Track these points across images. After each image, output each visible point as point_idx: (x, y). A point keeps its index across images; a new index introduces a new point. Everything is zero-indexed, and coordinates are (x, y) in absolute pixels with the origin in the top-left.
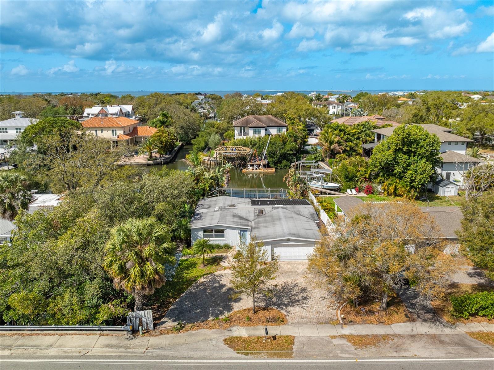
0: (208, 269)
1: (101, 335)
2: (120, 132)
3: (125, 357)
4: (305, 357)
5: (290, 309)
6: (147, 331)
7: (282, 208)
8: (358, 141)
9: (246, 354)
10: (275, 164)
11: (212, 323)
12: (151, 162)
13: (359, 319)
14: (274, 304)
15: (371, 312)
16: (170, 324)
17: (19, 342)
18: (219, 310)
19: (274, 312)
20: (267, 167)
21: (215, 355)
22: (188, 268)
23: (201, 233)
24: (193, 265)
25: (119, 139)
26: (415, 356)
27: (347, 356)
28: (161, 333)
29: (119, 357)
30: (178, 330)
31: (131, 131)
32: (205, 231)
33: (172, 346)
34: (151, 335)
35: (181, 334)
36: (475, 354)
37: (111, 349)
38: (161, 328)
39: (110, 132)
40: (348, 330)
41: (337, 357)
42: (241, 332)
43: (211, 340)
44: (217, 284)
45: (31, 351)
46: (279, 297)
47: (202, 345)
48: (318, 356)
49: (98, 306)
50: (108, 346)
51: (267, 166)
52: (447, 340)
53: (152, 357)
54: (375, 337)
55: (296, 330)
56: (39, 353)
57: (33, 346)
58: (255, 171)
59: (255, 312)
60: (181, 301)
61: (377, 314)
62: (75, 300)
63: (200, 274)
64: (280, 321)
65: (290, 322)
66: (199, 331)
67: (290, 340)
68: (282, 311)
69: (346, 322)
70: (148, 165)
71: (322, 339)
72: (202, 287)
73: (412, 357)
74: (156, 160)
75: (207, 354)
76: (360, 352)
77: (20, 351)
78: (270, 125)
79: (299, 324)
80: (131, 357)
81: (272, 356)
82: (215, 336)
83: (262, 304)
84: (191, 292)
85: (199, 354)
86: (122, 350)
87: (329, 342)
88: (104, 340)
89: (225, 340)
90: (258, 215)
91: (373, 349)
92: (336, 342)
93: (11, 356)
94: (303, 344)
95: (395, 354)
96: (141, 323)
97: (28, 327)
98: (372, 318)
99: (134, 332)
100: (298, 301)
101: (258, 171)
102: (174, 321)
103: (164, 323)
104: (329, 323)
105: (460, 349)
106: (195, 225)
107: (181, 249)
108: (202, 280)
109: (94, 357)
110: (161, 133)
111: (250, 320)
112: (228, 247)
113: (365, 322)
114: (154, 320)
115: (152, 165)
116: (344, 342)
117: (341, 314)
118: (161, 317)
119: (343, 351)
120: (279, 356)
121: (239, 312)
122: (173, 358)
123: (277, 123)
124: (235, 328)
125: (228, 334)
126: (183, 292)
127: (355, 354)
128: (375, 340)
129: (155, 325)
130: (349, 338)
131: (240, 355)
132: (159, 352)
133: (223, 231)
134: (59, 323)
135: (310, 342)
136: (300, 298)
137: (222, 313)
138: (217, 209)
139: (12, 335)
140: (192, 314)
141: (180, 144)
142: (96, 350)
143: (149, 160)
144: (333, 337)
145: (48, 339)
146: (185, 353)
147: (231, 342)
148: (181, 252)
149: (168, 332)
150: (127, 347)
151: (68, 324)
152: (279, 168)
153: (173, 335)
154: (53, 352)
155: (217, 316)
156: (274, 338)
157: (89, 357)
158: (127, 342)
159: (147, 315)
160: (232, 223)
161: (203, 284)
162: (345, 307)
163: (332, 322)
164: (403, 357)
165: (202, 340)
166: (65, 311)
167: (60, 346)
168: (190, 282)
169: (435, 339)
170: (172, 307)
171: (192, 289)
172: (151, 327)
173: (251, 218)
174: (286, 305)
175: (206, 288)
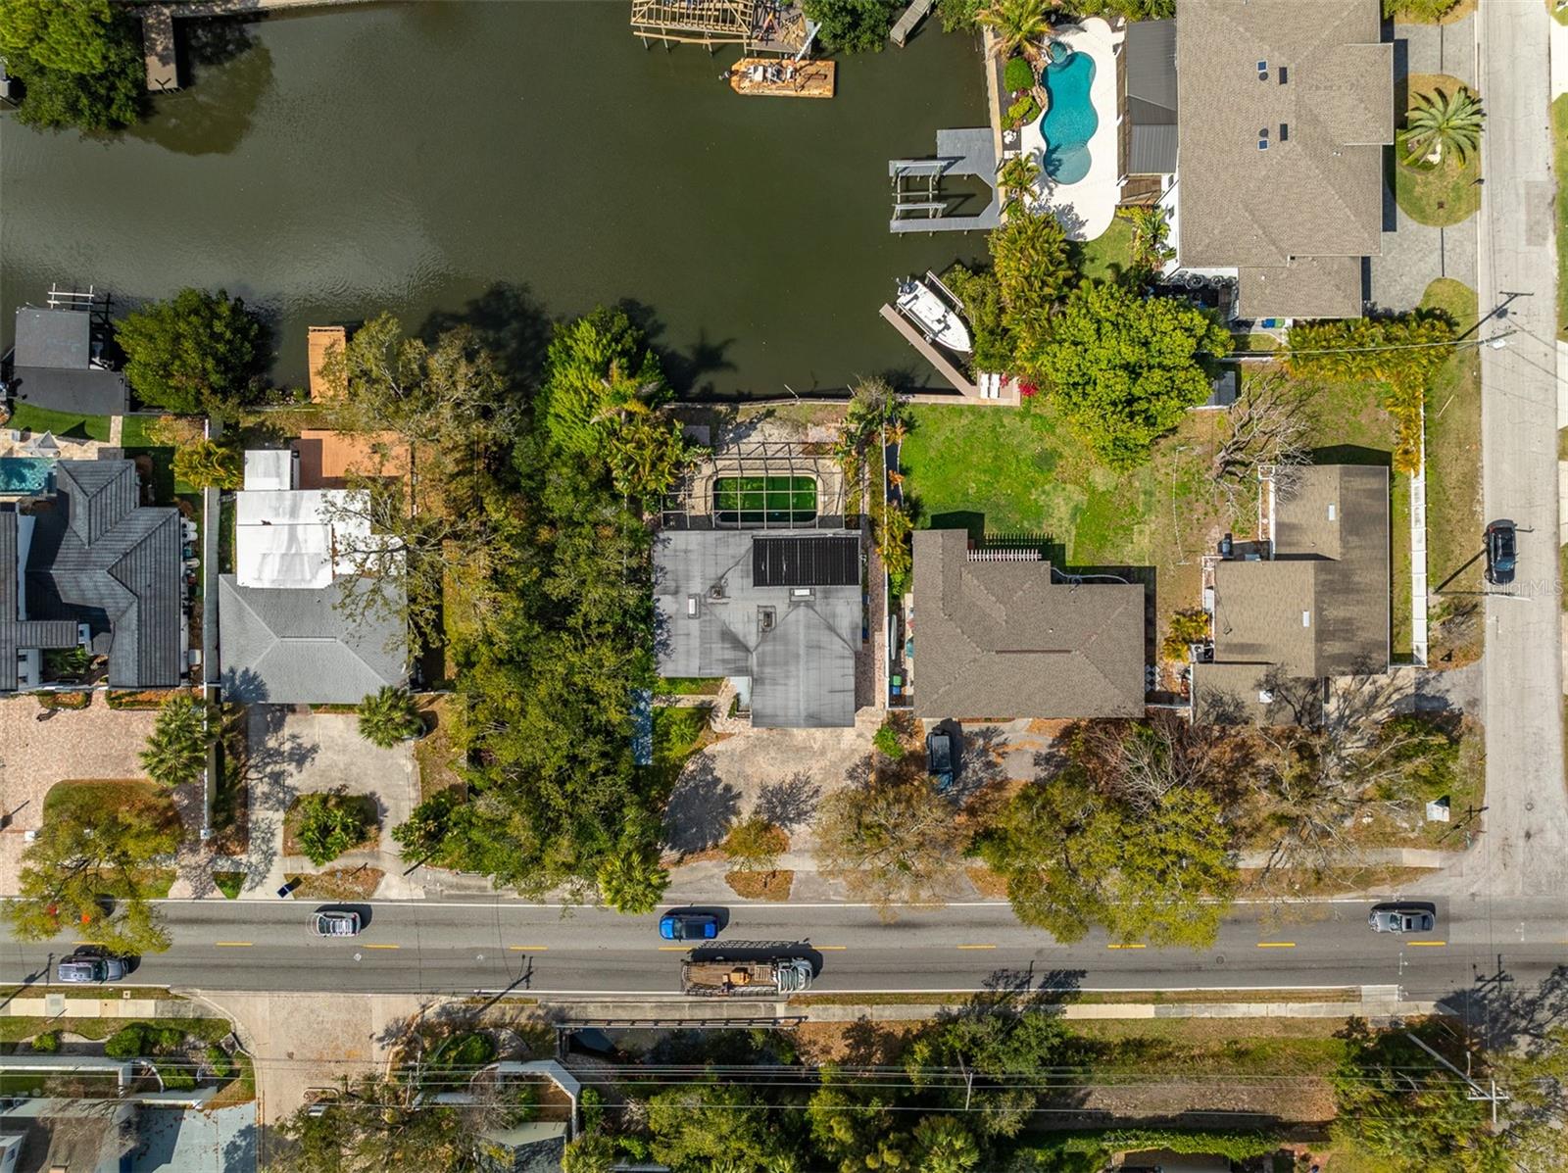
4: (800, 900)
5: (795, 826)
7: (807, 604)
9: (746, 896)
11: (711, 852)
14: (778, 819)
18: (716, 830)
19: (777, 831)
27: (837, 898)
33: (677, 887)
36: (956, 896)
41: (831, 901)
43: (712, 876)
44: (709, 777)
47: (705, 884)
48: (811, 900)
55: (797, 861)
60: (671, 810)
63: (685, 751)
64: (782, 847)
65: (793, 848)
66: (701, 864)
67: (789, 877)
68: (786, 831)
76: (852, 895)
79: (801, 852)
82: (716, 870)
84: (681, 793)
85: (703, 896)
89: (727, 877)
90: (764, 632)
94: (800, 882)
100: (806, 813)
108: (690, 766)
119: (837, 892)
120: (776, 899)
121: (738, 832)
125: (729, 868)
126: (670, 792)
127: (847, 897)
131: (744, 899)
135: (808, 879)
136: (809, 808)
137: (720, 836)
138: (691, 607)
140: (688, 838)
147: (732, 880)
153: (674, 869)
155: (716, 842)
156: (774, 874)
161: (692, 776)
165: (705, 878)
168: (677, 769)
170: (663, 822)
171: (680, 787)
173: (752, 641)
174: (791, 820)
175: (697, 787)
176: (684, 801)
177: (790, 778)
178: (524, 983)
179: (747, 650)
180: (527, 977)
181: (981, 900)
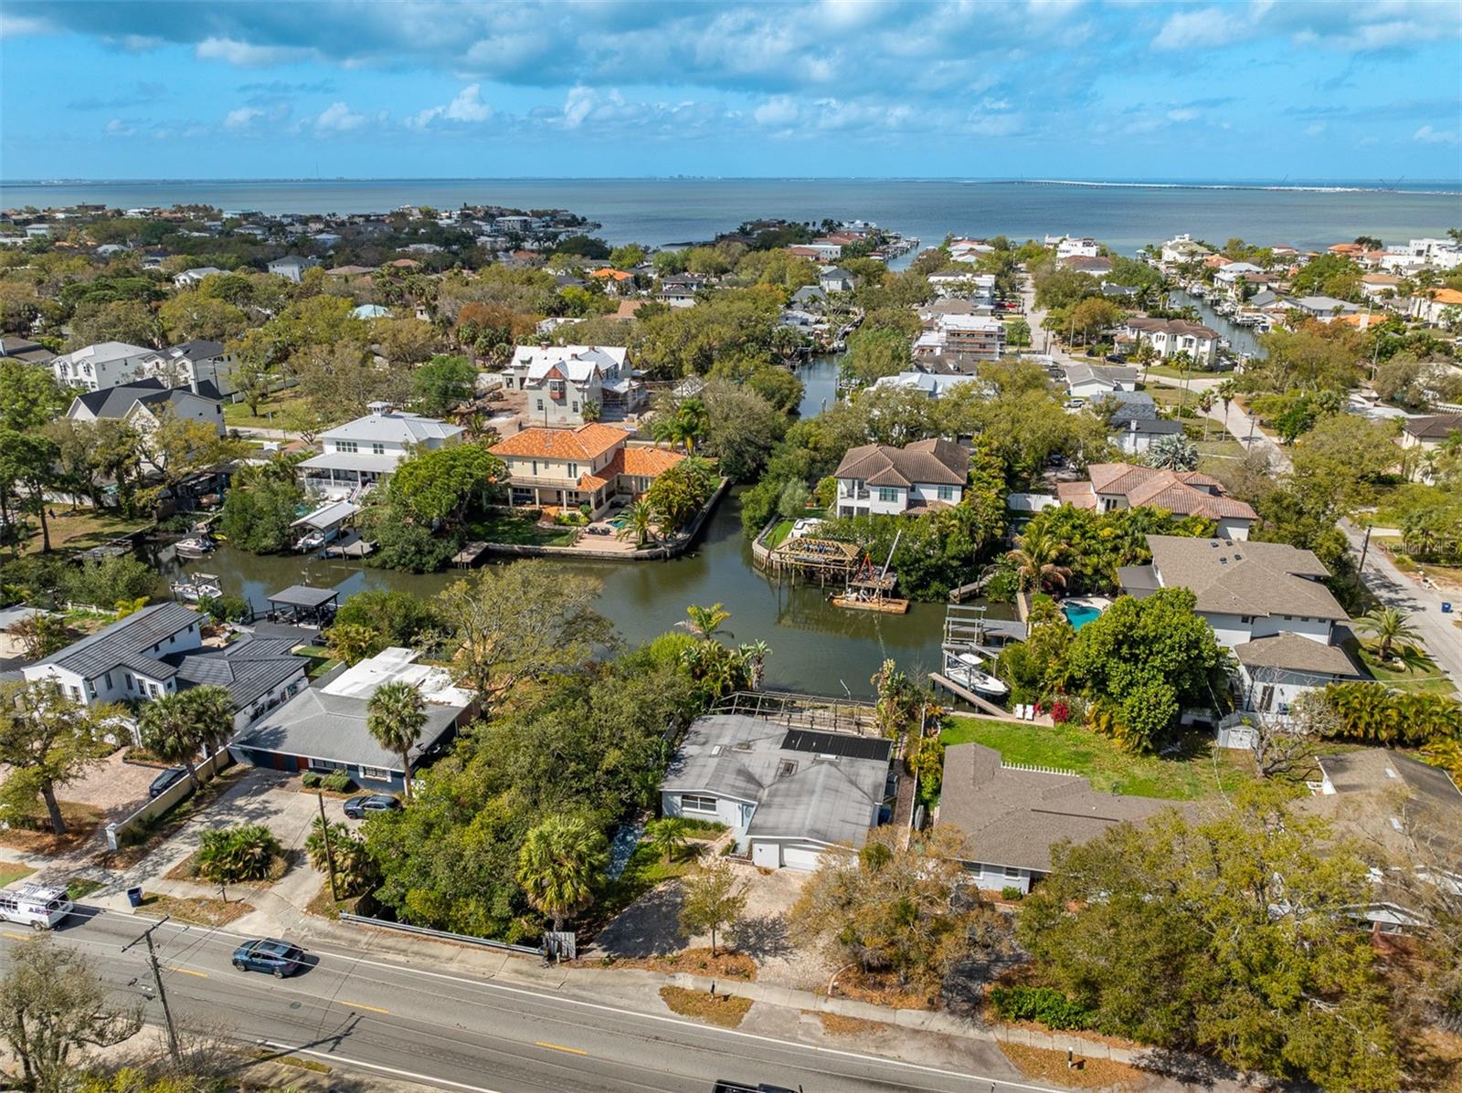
0: (674, 869)
1: (510, 955)
2: (584, 470)
3: (536, 990)
4: (753, 1030)
5: (769, 959)
6: (568, 959)
7: (831, 763)
8: (1113, 556)
9: (681, 1013)
10: (913, 589)
11: (652, 962)
12: (645, 552)
13: (856, 992)
14: (749, 948)
15: (882, 985)
16: (598, 953)
17: (416, 948)
18: (668, 944)
19: (744, 959)
20: (893, 597)
21: (643, 1007)
22: (645, 861)
23: (678, 799)
24: (654, 858)
25: (580, 489)
26: (899, 1058)
27: (808, 1040)
28: (584, 965)
29: (529, 989)
30: (606, 964)
31: (609, 461)
32: (684, 797)
33: (594, 986)
34: (571, 966)
35: (609, 971)
36: (984, 1070)
37: (520, 977)
38: (584, 957)
39: (564, 468)
40: (833, 1006)
41: (794, 1039)
42: (686, 981)
43: (645, 985)
44: (679, 900)
45: (429, 961)
46: (760, 937)
47: (631, 991)
48: (769, 1034)
49: (508, 920)
50: (517, 971)
51: (894, 593)
52: (961, 1045)
53: (566, 996)
54: (863, 1022)
55: (761, 992)
56: (438, 966)
57: (431, 956)
58: (860, 605)
59: (716, 956)
60: (621, 920)
61: (887, 990)
62: (481, 911)
63: (661, 875)
64: (745, 975)
65: (759, 978)
66: (633, 970)
67: (746, 1004)
68: (756, 961)
69: (838, 994)
70: (637, 559)
71: (788, 1012)
72: (656, 901)
73: (894, 1059)
74: (656, 547)
75: (633, 1003)
76: (828, 1039)
77: (417, 960)
78: (924, 479)
79: (770, 984)
80: (543, 992)
81: (711, 1022)
82: (651, 981)
83: (731, 945)
84: (639, 908)
85: (624, 1002)
86: (532, 979)
87: (795, 1017)
88: (513, 963)
89: (661, 990)
90: (782, 775)
91: (848, 1038)
92: (805, 1019)
93: (407, 964)
94: (760, 1013)
95: (873, 1050)
96: (560, 949)
97: (425, 930)
98: (876, 994)
99: (551, 958)
100: (786, 948)
101: (867, 606)
102: (604, 950)
103: (590, 950)
104: (811, 990)
105: (969, 1062)
106: (671, 785)
107: (645, 819)
108: (661, 887)
109: (500, 983)
110: (670, 483)
111: (704, 966)
112: (720, 829)
113: (862, 998)
114: (577, 944)
115: (646, 559)
116: (817, 1022)
117: (836, 980)
118: (590, 940)
119: (808, 1033)
120: (721, 1023)
121: (695, 951)
122: (591, 1001)
123: (941, 474)
124: (681, 975)
125: (669, 982)
126: (627, 905)
127: (821, 1040)
128: (859, 1027)
129: (579, 952)
130: (826, 1017)
131: (673, 1013)
132: (576, 991)
133: (714, 801)
134: (461, 931)
135: (772, 1012)
136: (791, 944)
137: (671, 949)
138: (715, 751)
139: (406, 936)
140: (630, 944)
141: (722, 485)
142: (502, 975)
143: (639, 548)
144: (804, 1012)
145: (448, 950)
146: (608, 999)
147: (669, 994)
148: (645, 825)
149: (594, 964)
150: (539, 977)
151: (471, 934)
152: (920, 600)
153: (598, 970)
154: (453, 967)
155: (662, 954)
156: (726, 998)
157: (494, 982)
158: (541, 971)
159: (569, 939)
160: (729, 790)
161: (660, 895)
162: (849, 970)
163: (816, 990)
164: (882, 1056)
165: (633, 985)
166: (471, 921)
167: (461, 961)
168: (644, 887)
169: (946, 1042)
170: (606, 928)
171: (641, 902)
172: (573, 955)
173: (767, 780)
174: (765, 952)
175: (661, 905)
176: (642, 914)
177: (775, 915)
178: (330, 1045)
179: (760, 785)
180: (338, 1040)
181: (1024, 1081)
